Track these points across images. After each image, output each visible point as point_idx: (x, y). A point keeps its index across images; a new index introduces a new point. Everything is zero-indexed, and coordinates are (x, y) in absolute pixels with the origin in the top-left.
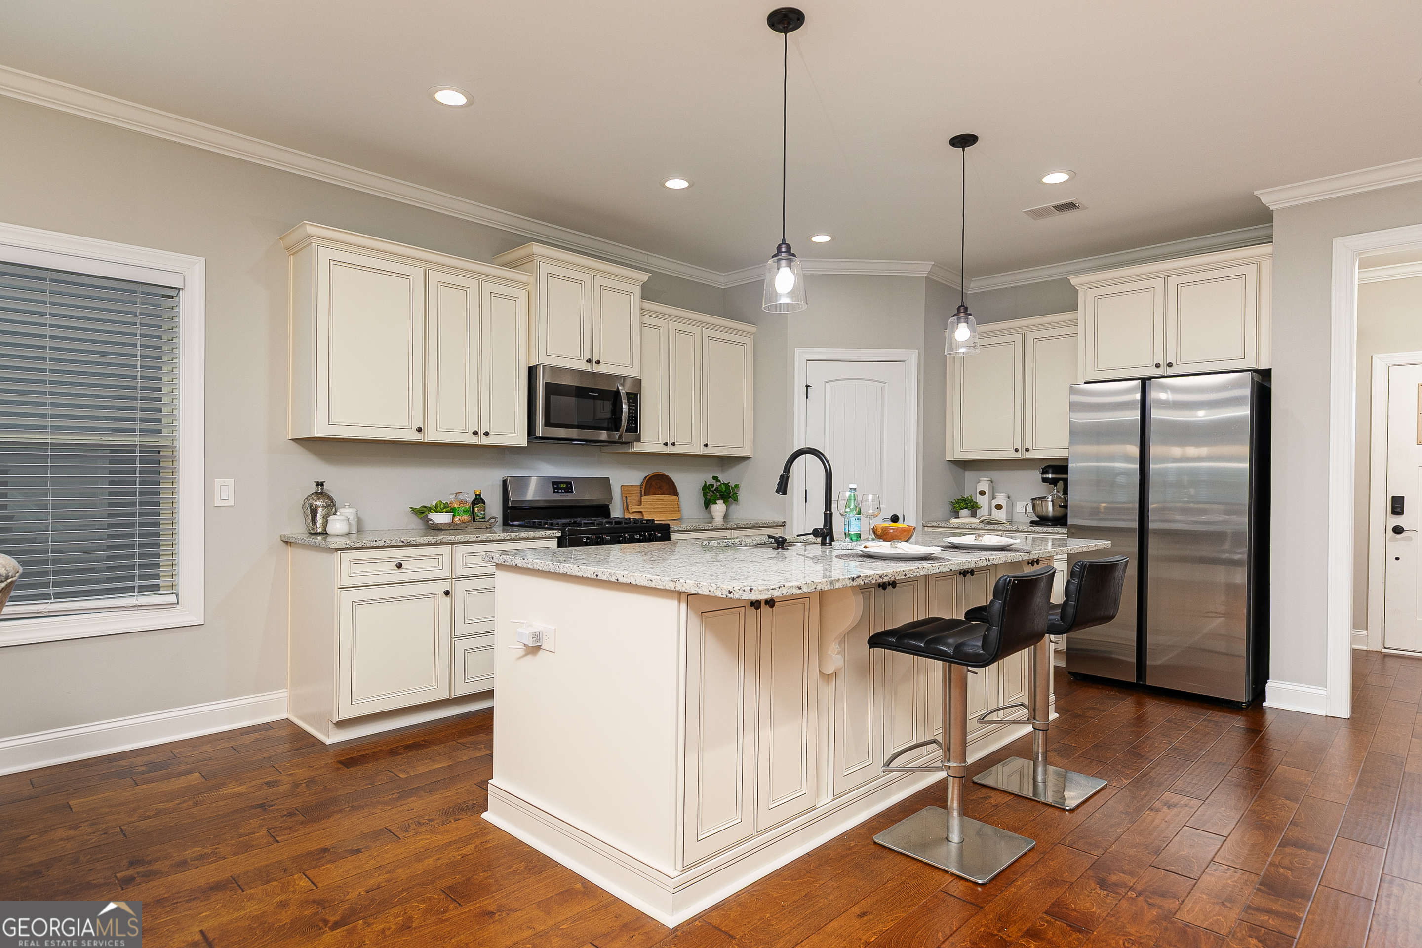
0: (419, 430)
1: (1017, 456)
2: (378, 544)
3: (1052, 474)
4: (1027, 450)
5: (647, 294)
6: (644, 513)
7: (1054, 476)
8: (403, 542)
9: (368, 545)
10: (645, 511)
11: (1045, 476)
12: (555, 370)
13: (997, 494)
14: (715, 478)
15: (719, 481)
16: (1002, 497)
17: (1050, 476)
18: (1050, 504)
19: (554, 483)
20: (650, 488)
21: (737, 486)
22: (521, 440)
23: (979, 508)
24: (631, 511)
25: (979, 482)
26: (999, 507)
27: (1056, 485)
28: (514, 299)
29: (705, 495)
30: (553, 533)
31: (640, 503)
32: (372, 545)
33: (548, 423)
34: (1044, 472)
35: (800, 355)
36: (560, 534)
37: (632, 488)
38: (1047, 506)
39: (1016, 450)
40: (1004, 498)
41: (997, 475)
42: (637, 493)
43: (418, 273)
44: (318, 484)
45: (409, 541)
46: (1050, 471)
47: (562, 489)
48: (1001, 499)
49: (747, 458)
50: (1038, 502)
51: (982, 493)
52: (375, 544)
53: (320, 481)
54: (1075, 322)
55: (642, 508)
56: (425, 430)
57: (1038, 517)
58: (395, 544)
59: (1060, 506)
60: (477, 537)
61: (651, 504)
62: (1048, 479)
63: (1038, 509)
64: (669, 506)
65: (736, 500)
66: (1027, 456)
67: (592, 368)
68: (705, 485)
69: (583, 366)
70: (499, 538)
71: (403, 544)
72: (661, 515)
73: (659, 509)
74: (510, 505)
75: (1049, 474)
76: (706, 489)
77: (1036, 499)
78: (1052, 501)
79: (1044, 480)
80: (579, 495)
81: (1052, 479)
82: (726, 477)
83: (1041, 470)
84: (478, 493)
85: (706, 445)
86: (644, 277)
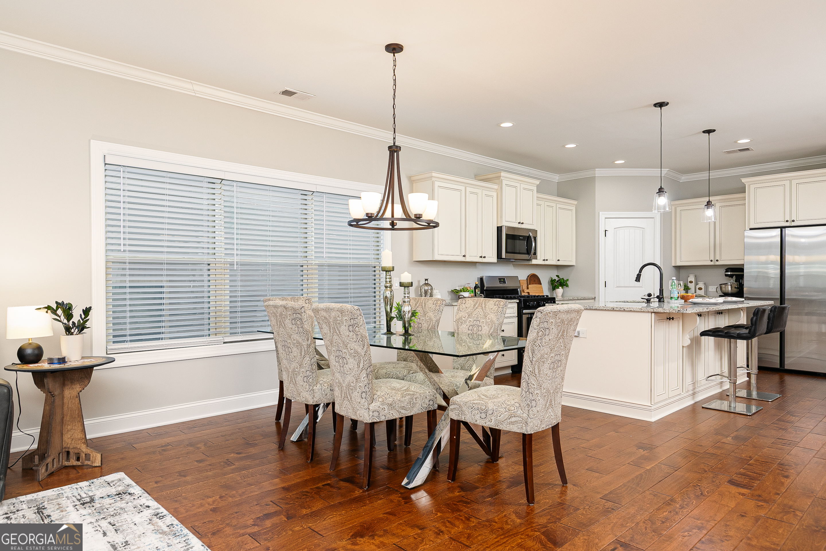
0: (464, 256)
1: (712, 263)
3: (730, 272)
4: (717, 261)
5: (540, 190)
7: (731, 273)
10: (530, 292)
11: (726, 273)
12: (509, 228)
13: (699, 283)
14: (558, 276)
15: (559, 278)
16: (702, 284)
17: (729, 273)
18: (730, 287)
19: (499, 279)
20: (531, 281)
21: (568, 280)
22: (494, 259)
23: (689, 289)
24: (525, 292)
25: (689, 277)
26: (700, 289)
27: (732, 278)
28: (492, 196)
29: (552, 284)
30: (516, 301)
31: (528, 288)
33: (507, 252)
34: (727, 271)
35: (603, 215)
36: (518, 301)
37: (524, 281)
38: (728, 288)
39: (711, 261)
40: (703, 284)
41: (698, 272)
42: (526, 283)
43: (463, 188)
44: (426, 280)
46: (729, 271)
47: (502, 281)
48: (701, 285)
49: (572, 266)
50: (723, 286)
51: (691, 282)
53: (427, 278)
54: (744, 199)
56: (466, 256)
57: (723, 293)
59: (735, 288)
61: (532, 289)
62: (728, 274)
63: (723, 289)
64: (544, 289)
65: (567, 286)
66: (717, 263)
67: (520, 226)
68: (552, 279)
69: (516, 225)
73: (535, 291)
74: (485, 289)
75: (729, 272)
76: (552, 281)
77: (722, 284)
78: (731, 285)
79: (726, 275)
80: (509, 285)
81: (730, 274)
82: (563, 275)
83: (725, 270)
84: (477, 283)
85: (559, 260)
86: (538, 182)
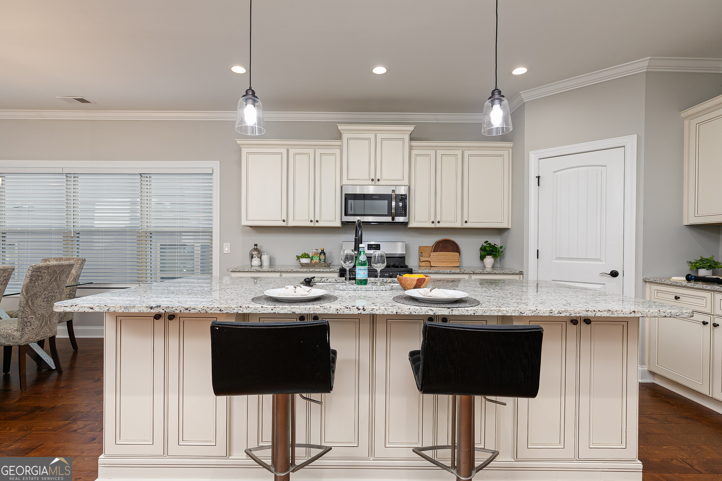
0: (284, 221)
2: (245, 270)
6: (431, 262)
8: (256, 270)
9: (241, 271)
10: (432, 261)
14: (488, 242)
15: (490, 244)
19: (368, 245)
20: (438, 248)
21: (502, 247)
22: (337, 223)
28: (333, 154)
29: (481, 252)
30: (335, 270)
31: (429, 256)
32: (243, 271)
33: (347, 214)
37: (426, 248)
42: (429, 251)
43: (284, 151)
44: (255, 245)
45: (259, 270)
47: (373, 248)
49: (507, 229)
52: (244, 270)
55: (429, 259)
56: (287, 221)
58: (253, 271)
60: (292, 270)
61: (437, 257)
64: (451, 259)
65: (502, 256)
68: (482, 246)
70: (303, 271)
71: (256, 271)
72: (444, 264)
73: (442, 260)
84: (322, 249)
85: (466, 222)
86: (411, 128)
